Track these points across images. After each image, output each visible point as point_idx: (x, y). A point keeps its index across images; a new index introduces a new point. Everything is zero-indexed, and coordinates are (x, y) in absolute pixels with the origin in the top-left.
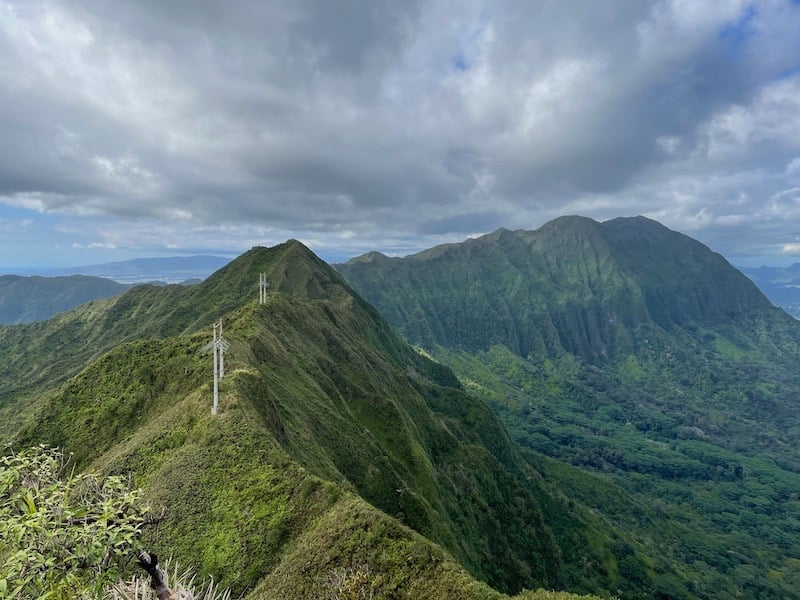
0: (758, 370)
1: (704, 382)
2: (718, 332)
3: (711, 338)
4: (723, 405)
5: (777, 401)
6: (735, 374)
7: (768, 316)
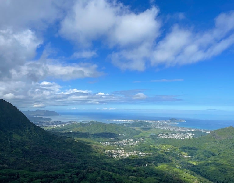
0: (25, 142)
1: (9, 148)
2: (14, 132)
3: (12, 134)
4: (14, 155)
5: (30, 151)
6: (18, 144)
7: (29, 125)
